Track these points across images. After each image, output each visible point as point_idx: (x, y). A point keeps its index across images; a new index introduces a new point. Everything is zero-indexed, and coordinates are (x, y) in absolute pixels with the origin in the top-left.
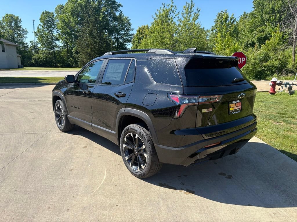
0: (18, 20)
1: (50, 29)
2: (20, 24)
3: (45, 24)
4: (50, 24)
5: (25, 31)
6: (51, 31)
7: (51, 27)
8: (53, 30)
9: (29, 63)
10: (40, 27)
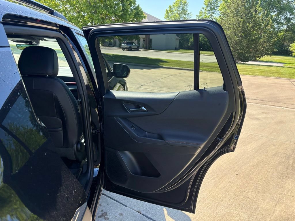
0: (186, 5)
1: (212, 11)
2: (187, 8)
3: (207, 7)
4: (213, 5)
5: (190, 15)
6: (213, 13)
7: (214, 9)
8: (215, 12)
9: (186, 45)
10: (202, 10)
